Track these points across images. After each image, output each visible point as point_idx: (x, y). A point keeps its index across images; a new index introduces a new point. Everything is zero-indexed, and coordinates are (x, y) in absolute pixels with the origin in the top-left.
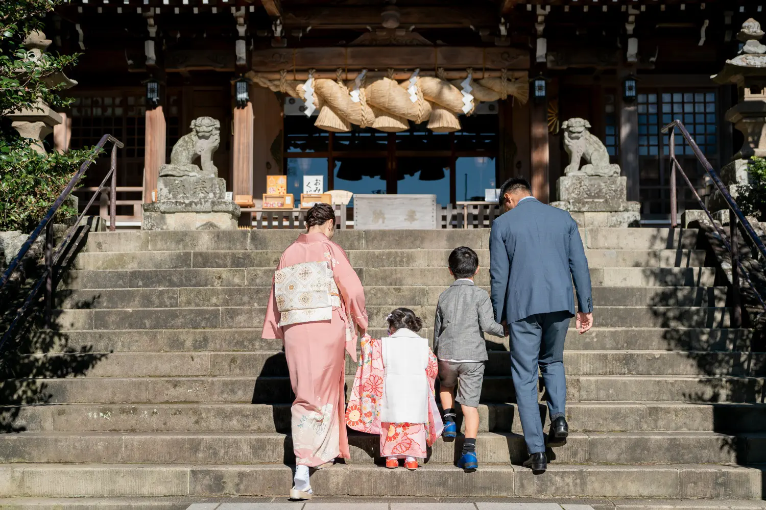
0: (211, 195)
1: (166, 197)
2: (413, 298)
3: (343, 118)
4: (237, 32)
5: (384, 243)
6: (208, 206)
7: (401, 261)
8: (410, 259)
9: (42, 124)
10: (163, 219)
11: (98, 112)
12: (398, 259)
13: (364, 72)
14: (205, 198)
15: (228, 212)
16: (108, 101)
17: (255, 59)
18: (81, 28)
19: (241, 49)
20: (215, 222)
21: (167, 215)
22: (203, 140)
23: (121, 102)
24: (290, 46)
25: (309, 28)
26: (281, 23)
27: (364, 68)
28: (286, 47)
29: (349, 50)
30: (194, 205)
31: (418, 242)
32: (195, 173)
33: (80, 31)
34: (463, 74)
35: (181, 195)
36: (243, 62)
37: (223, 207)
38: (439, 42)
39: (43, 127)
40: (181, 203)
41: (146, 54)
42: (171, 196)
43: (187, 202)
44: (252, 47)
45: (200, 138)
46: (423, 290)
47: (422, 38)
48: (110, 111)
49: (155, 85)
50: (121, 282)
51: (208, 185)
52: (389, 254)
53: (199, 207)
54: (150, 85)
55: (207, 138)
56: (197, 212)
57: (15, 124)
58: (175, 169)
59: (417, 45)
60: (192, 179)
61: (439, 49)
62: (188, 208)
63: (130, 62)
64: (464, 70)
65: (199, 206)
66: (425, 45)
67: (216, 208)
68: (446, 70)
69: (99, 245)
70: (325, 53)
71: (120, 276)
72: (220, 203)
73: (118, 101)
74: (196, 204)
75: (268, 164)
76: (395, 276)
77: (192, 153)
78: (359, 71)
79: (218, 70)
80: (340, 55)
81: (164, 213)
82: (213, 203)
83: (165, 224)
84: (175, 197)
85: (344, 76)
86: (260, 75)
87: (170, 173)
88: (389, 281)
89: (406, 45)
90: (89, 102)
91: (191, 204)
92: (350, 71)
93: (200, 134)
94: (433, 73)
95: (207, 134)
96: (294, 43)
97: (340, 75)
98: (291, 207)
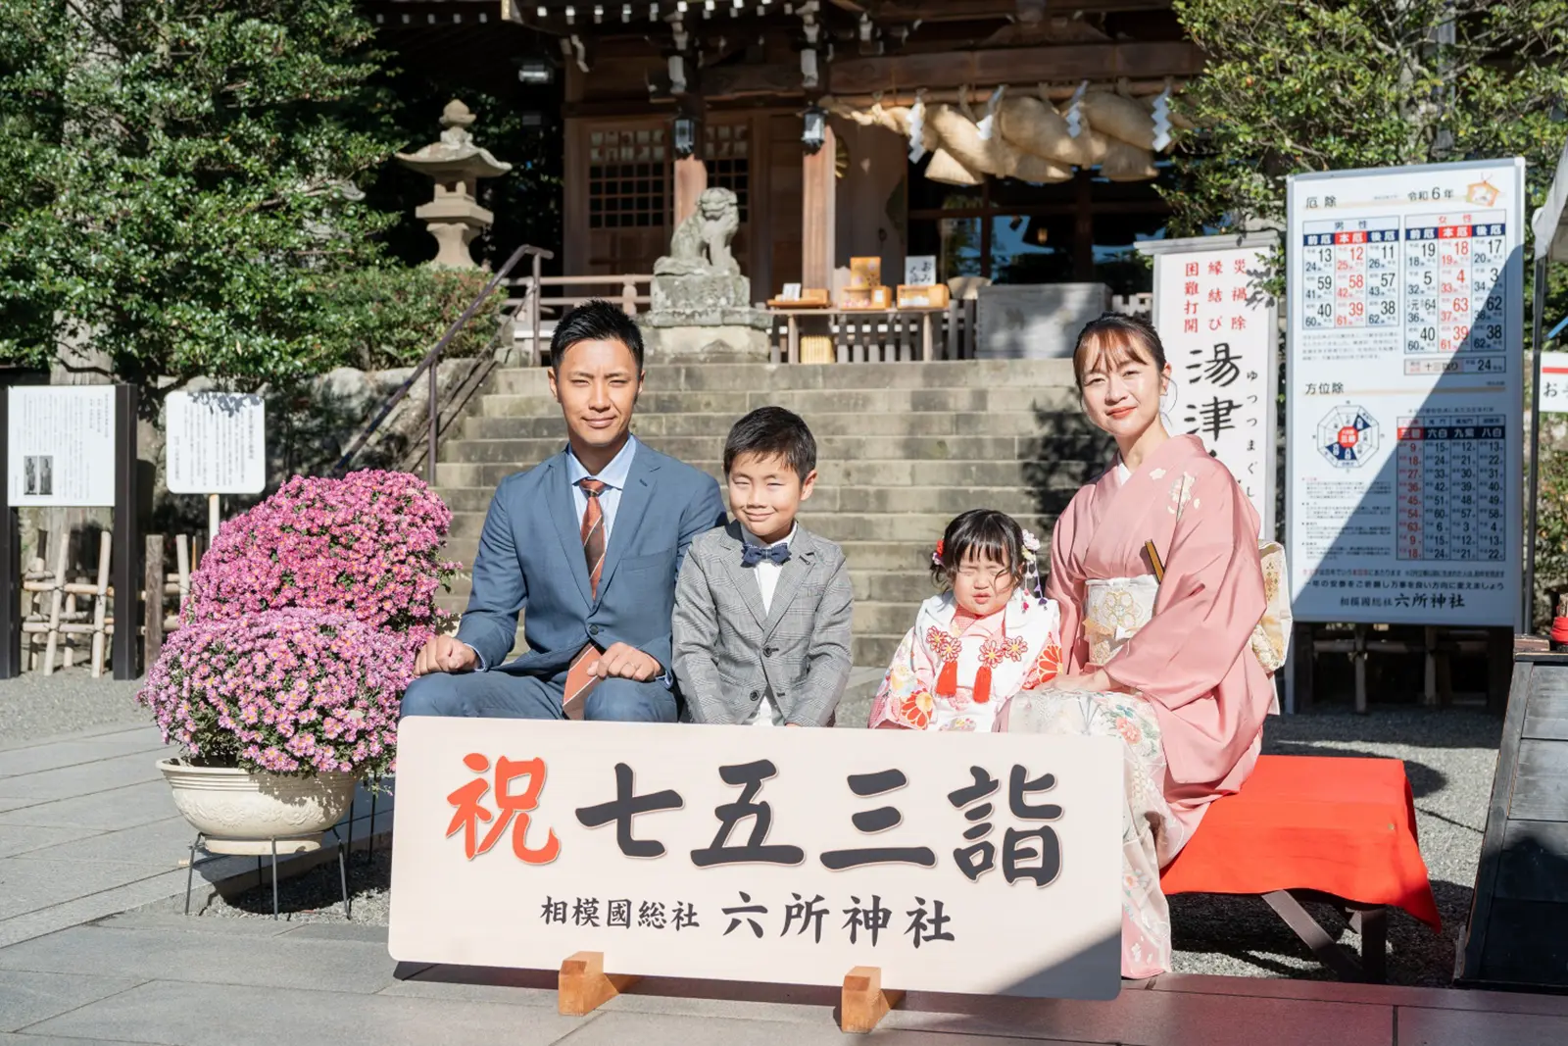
0: (723, 301)
1: (662, 304)
2: (847, 451)
3: (968, 165)
4: (804, 35)
5: (844, 381)
6: (716, 317)
7: (856, 404)
8: (866, 401)
9: (463, 226)
10: (657, 336)
11: (627, 153)
12: (852, 401)
13: (1001, 89)
14: (715, 305)
15: (745, 325)
16: (643, 136)
17: (836, 76)
18: (580, 40)
19: (809, 62)
20: (728, 340)
21: (663, 332)
22: (712, 222)
23: (663, 137)
24: (888, 53)
25: (918, 23)
26: (869, 19)
27: (1002, 83)
28: (884, 55)
29: (978, 55)
30: (697, 317)
31: (887, 380)
32: (702, 271)
33: (580, 46)
34: (1157, 86)
35: (683, 302)
36: (812, 84)
37: (736, 318)
38: (1121, 35)
39: (464, 231)
40: (680, 314)
41: (672, 77)
42: (669, 303)
43: (688, 311)
44: (830, 57)
45: (708, 219)
46: (859, 441)
47: (1094, 31)
48: (646, 151)
49: (685, 124)
50: (523, 431)
51: (718, 286)
52: (841, 396)
53: (704, 319)
54: (679, 124)
55: (716, 219)
56: (703, 326)
57: (431, 227)
58: (674, 265)
59: (1086, 43)
60: (697, 279)
61: (1118, 49)
62: (689, 321)
63: (652, 88)
64: (1159, 78)
65: (704, 317)
66: (1097, 42)
67: (727, 320)
68: (1134, 79)
69: (510, 385)
70: (939, 62)
71: (523, 424)
72: (732, 313)
73: (658, 135)
74: (700, 315)
75: (881, 231)
76: (838, 423)
77: (698, 241)
78: (994, 87)
79: (781, 94)
80: (964, 64)
81: (658, 327)
82: (724, 313)
83: (660, 343)
84: (674, 304)
85: (970, 98)
86: (840, 100)
87: (668, 270)
88: (831, 428)
89: (1069, 43)
90: (615, 138)
91: (692, 315)
92: (979, 87)
93: (708, 214)
94: (1110, 87)
95: (717, 214)
96: (893, 47)
97: (964, 96)
98: (883, 306)
